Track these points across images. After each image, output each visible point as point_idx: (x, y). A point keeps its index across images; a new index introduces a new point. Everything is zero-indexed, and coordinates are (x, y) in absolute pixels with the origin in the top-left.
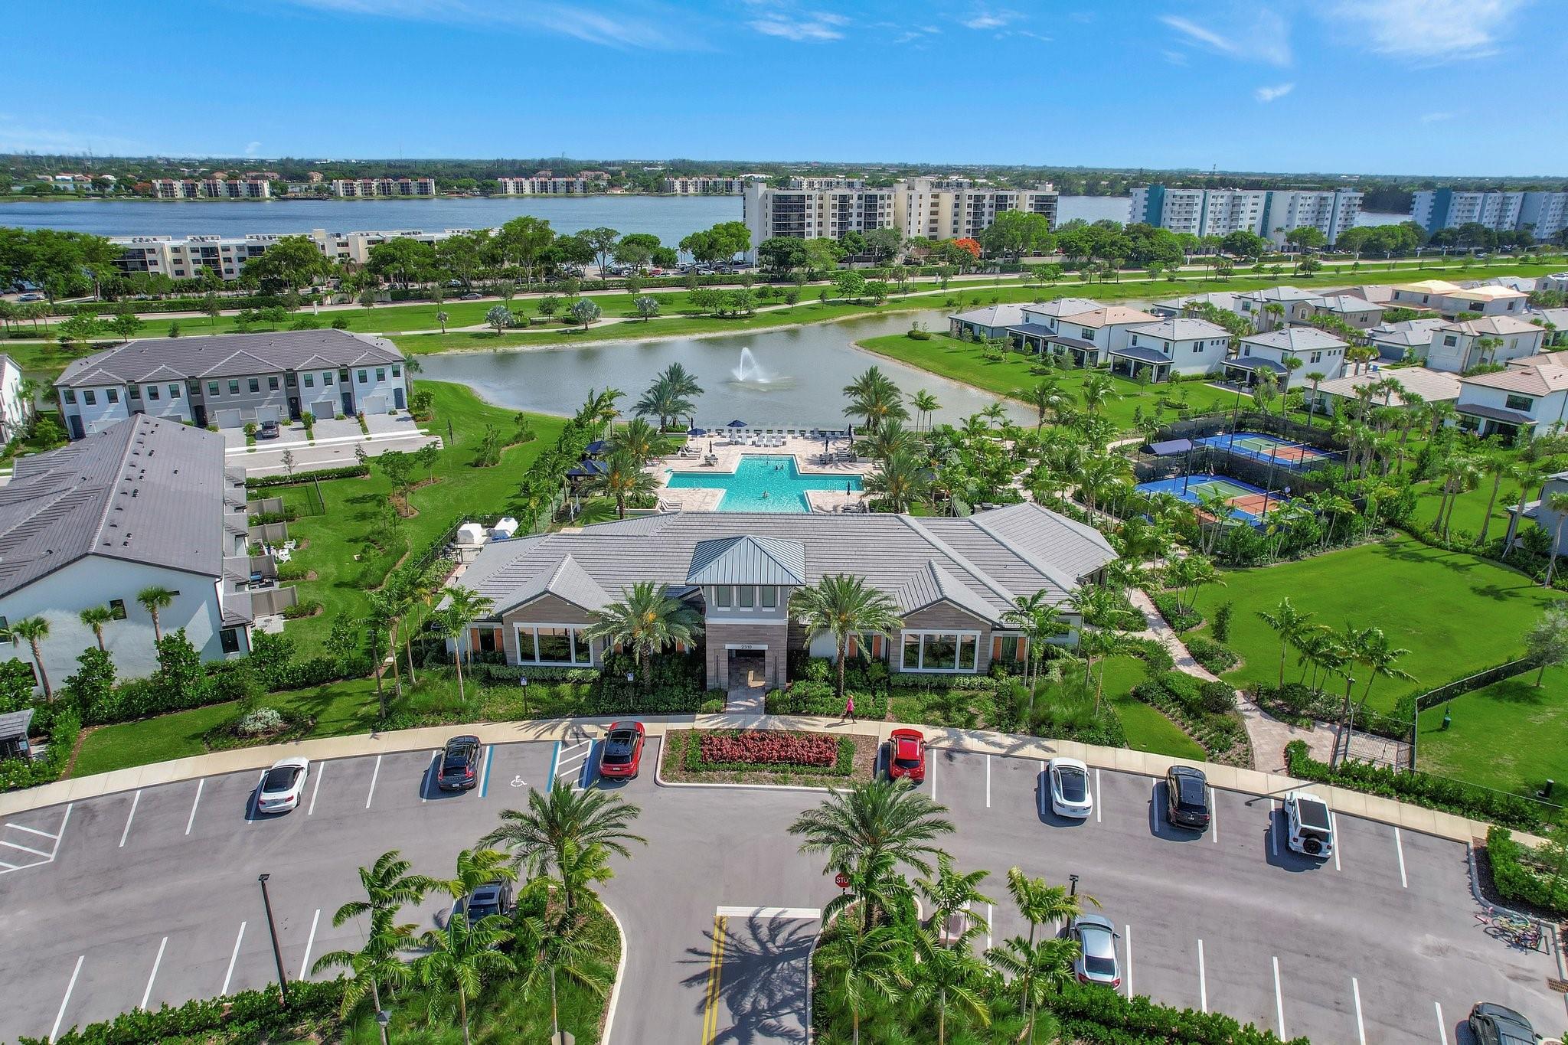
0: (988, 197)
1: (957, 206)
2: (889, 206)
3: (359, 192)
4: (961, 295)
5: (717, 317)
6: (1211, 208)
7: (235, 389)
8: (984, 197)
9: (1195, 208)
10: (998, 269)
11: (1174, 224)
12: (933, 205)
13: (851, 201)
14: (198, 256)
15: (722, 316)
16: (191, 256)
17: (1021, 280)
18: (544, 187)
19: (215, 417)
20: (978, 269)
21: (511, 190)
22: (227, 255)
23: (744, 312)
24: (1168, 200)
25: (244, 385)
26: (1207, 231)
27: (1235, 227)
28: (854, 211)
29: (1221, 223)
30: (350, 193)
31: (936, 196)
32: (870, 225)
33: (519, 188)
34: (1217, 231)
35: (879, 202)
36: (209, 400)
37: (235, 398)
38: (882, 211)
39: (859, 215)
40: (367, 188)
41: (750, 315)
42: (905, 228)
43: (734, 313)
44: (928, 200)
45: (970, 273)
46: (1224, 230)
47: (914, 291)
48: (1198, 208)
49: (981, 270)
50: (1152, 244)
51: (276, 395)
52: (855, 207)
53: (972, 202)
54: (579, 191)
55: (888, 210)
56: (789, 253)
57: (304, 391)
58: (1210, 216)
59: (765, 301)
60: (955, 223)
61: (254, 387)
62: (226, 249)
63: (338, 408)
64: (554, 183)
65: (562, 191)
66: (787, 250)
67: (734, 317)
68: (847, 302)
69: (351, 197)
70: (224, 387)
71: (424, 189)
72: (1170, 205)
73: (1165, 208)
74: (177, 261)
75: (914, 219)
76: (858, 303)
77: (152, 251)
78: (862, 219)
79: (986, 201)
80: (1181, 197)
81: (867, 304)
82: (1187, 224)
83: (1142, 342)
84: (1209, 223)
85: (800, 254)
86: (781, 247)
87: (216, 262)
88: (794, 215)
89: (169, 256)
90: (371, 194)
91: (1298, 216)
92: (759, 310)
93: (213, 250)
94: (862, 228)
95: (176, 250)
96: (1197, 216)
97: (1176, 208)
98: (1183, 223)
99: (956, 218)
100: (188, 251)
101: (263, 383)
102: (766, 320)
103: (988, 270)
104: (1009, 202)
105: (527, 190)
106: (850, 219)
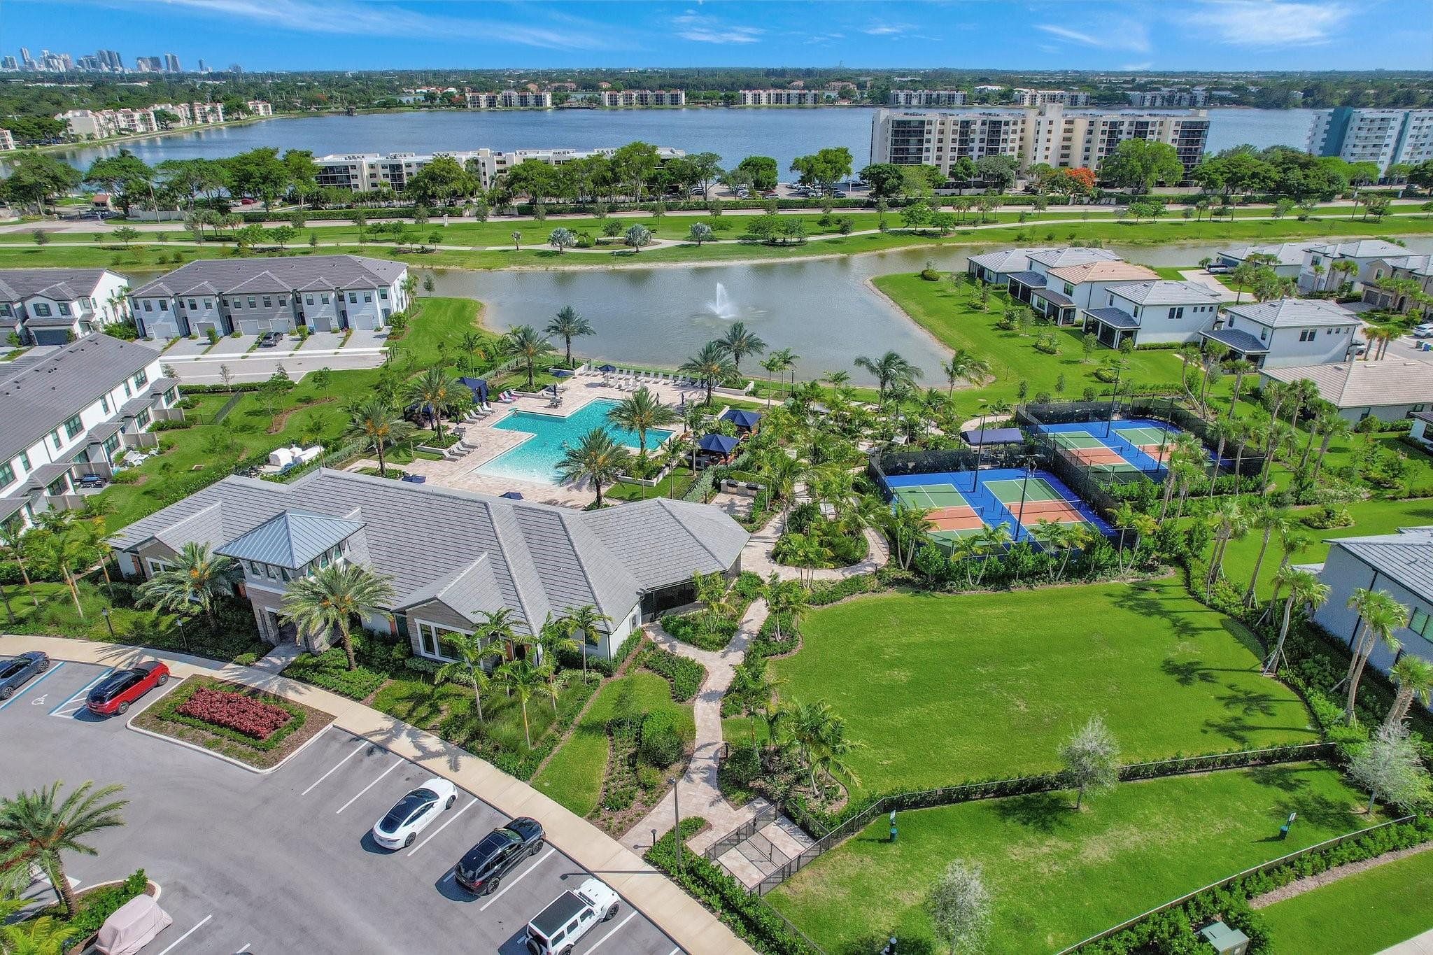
0: (1126, 124)
1: (1090, 132)
2: (1014, 132)
3: (621, 102)
4: (1033, 230)
5: (766, 244)
7: (252, 305)
8: (1122, 123)
9: (1389, 132)
10: (1114, 200)
11: (1358, 151)
12: (1066, 131)
13: (973, 127)
14: (387, 171)
15: (772, 243)
16: (381, 172)
17: (1116, 214)
18: (779, 98)
19: (240, 325)
20: (1092, 199)
21: (749, 101)
22: (410, 170)
23: (795, 240)
24: (1354, 124)
25: (260, 301)
26: (1403, 158)
28: (977, 137)
30: (614, 102)
31: (1070, 122)
32: (993, 151)
33: (757, 99)
34: (1418, 158)
35: (1003, 128)
36: (234, 312)
37: (253, 311)
38: (1006, 137)
39: (982, 140)
40: (628, 98)
41: (801, 243)
42: (1031, 154)
43: (784, 241)
44: (1060, 125)
45: (1081, 203)
47: (995, 222)
48: (1394, 133)
49: (1096, 200)
50: (1306, 177)
51: (285, 310)
52: (978, 132)
53: (1107, 128)
54: (809, 103)
55: (1012, 136)
56: (887, 179)
57: (307, 309)
59: (827, 228)
60: (1087, 150)
61: (268, 304)
62: (409, 166)
63: (335, 323)
64: (789, 95)
65: (794, 102)
66: (884, 176)
67: (784, 244)
68: (912, 233)
69: (614, 107)
70: (245, 303)
71: (675, 100)
72: (1355, 129)
73: (1349, 132)
74: (373, 176)
75: (1042, 145)
76: (923, 233)
77: (354, 167)
78: (984, 145)
79: (1125, 128)
80: (1372, 121)
81: (933, 235)
82: (1375, 150)
83: (1117, 305)
85: (895, 181)
86: (880, 173)
87: (400, 176)
88: (913, 140)
89: (366, 171)
90: (631, 104)
92: (810, 239)
93: (399, 167)
94: (983, 153)
95: (372, 166)
96: (1391, 141)
97: (1363, 133)
98: (1370, 150)
100: (380, 168)
101: (274, 300)
102: (816, 249)
103: (1103, 201)
104: (1150, 129)
105: (764, 102)
106: (972, 145)
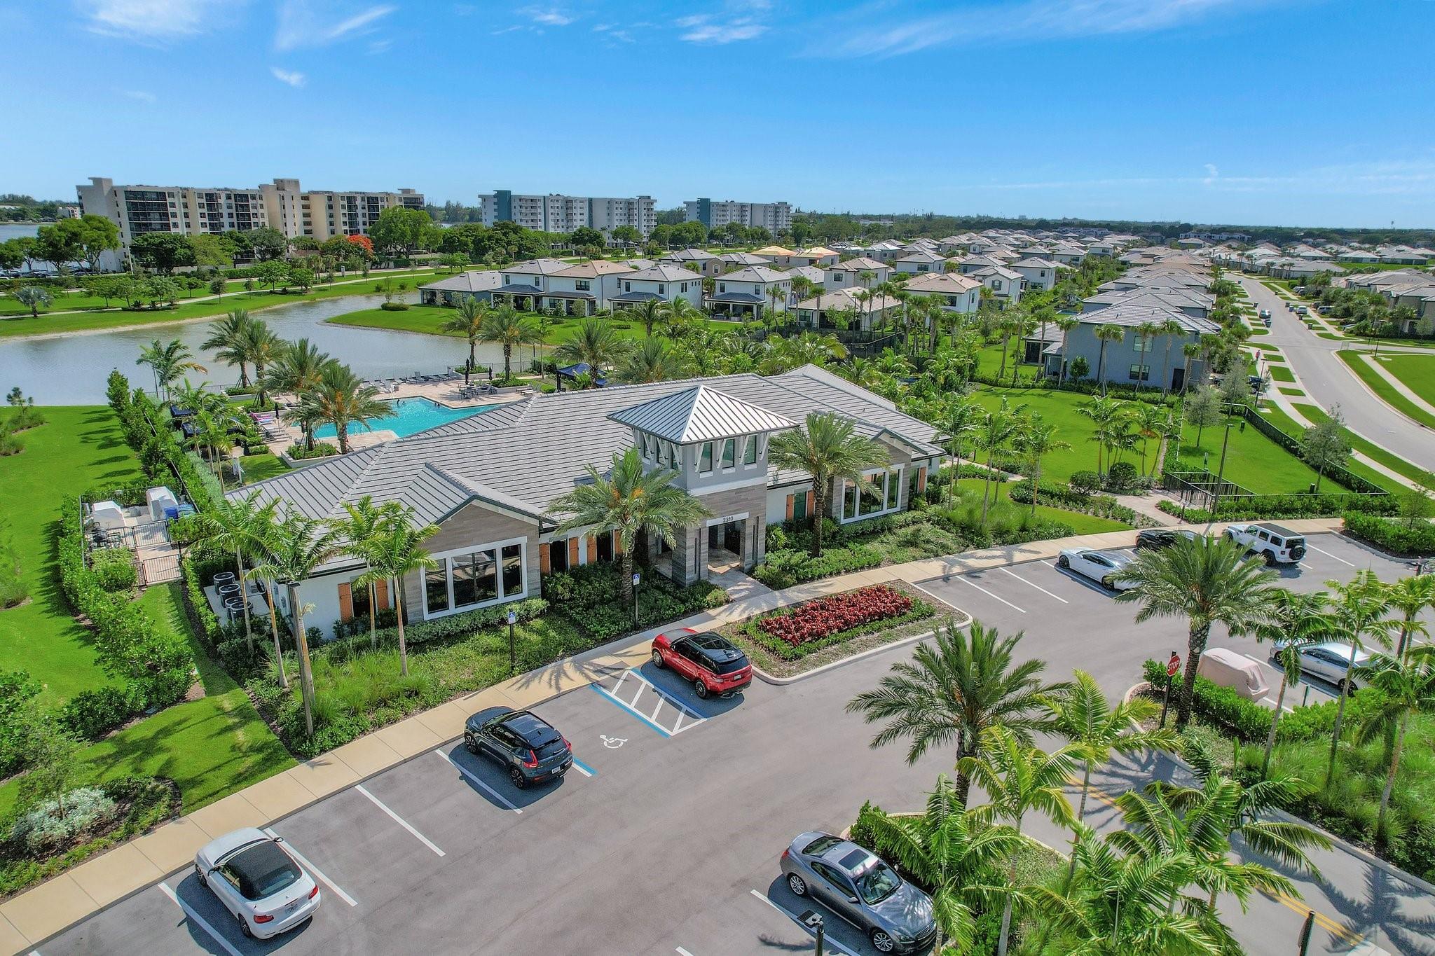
1: (330, 207)
2: (262, 206)
5: (133, 310)
6: (551, 211)
8: (355, 198)
9: (539, 211)
10: (392, 264)
11: (523, 224)
12: (304, 207)
15: (137, 307)
23: (166, 304)
24: (515, 203)
26: (551, 230)
27: (572, 227)
29: (561, 224)
31: (305, 199)
32: (245, 226)
34: (558, 230)
35: (251, 202)
38: (255, 211)
41: (172, 307)
42: (282, 229)
43: (153, 305)
44: (299, 201)
46: (563, 230)
48: (541, 211)
52: (224, 207)
56: (175, 250)
58: (551, 217)
60: (331, 224)
66: (170, 246)
73: (514, 211)
75: (290, 220)
76: (285, 293)
80: (526, 201)
81: (296, 293)
82: (534, 224)
83: (634, 287)
84: (551, 223)
85: (187, 251)
88: (155, 213)
91: (616, 217)
92: (183, 302)
94: (235, 229)
96: (541, 217)
99: (331, 220)
103: (383, 265)
104: (380, 203)
106: (221, 220)
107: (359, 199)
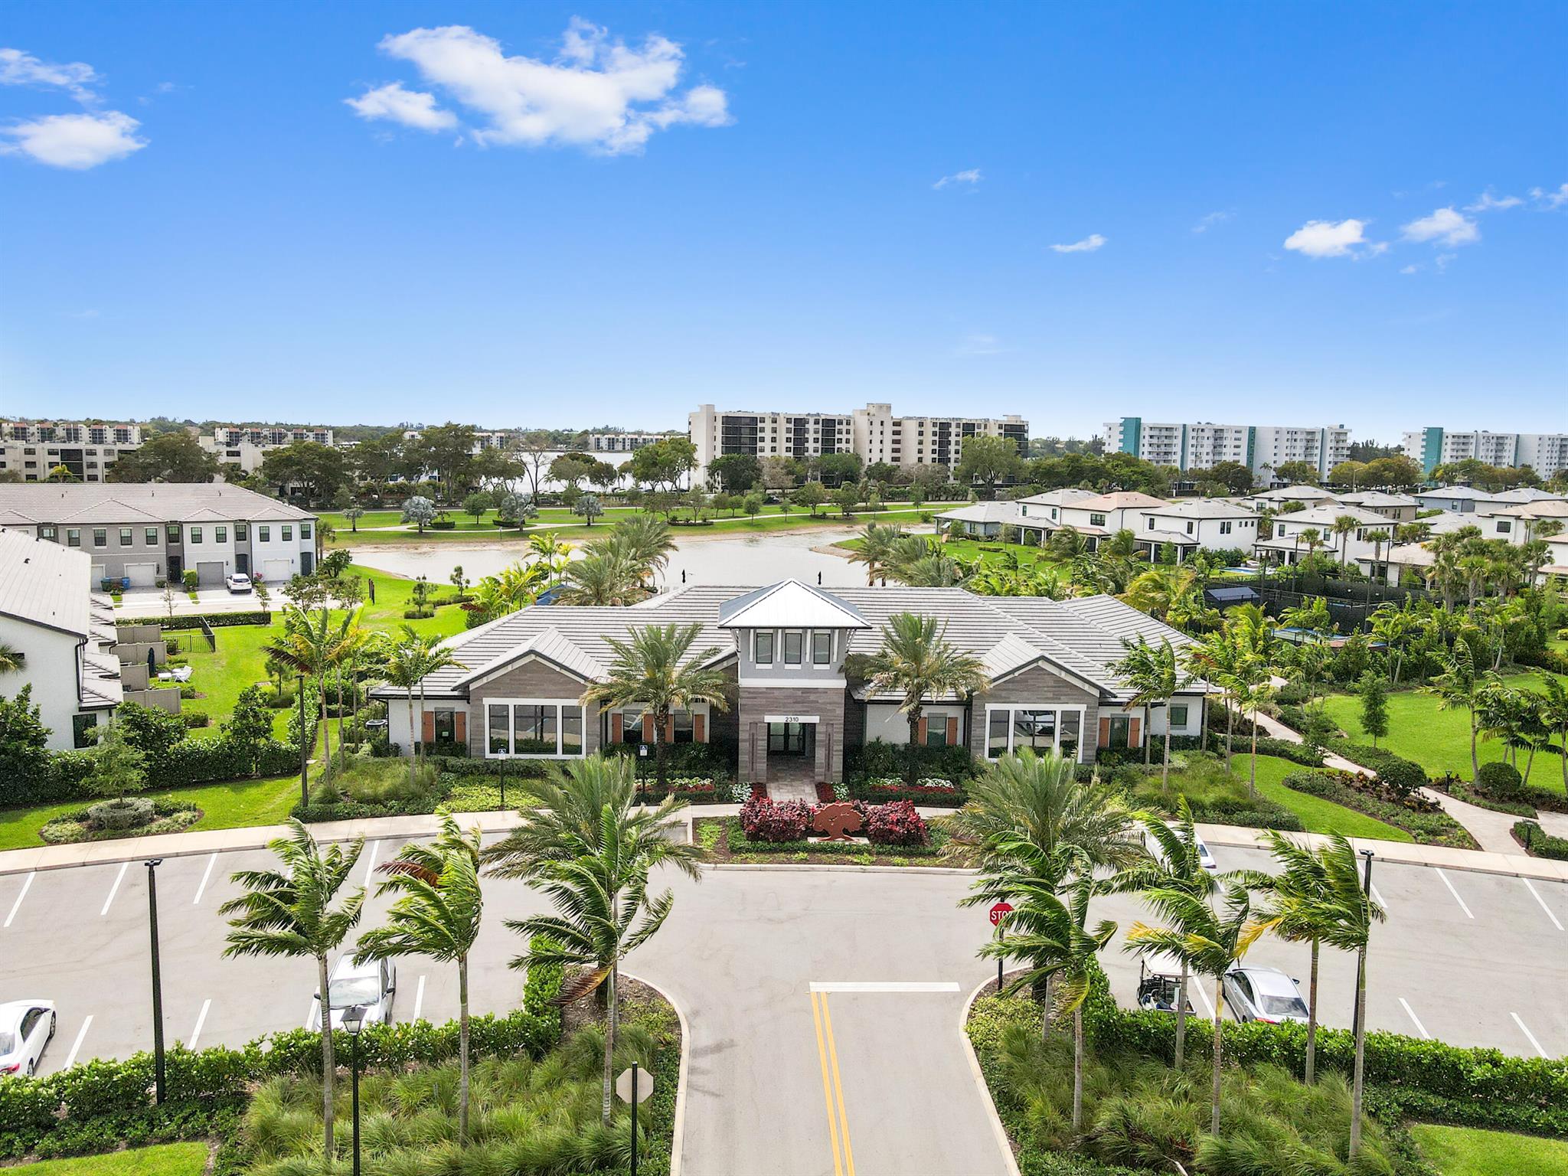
6: (1191, 442)
7: (100, 542)
8: (950, 425)
9: (1175, 442)
11: (1153, 457)
12: (895, 433)
13: (807, 426)
15: (674, 523)
23: (699, 521)
25: (113, 537)
26: (1190, 465)
28: (811, 436)
29: (1204, 458)
31: (897, 424)
43: (688, 521)
44: (890, 427)
45: (939, 500)
46: (1209, 465)
48: (1178, 442)
51: (153, 552)
52: (812, 432)
53: (937, 429)
55: (846, 436)
56: (742, 472)
57: (189, 549)
58: (1191, 450)
60: (920, 451)
61: (126, 540)
63: (231, 571)
66: (738, 468)
67: (688, 524)
68: (813, 516)
70: (88, 540)
72: (1148, 437)
75: (875, 447)
76: (824, 517)
79: (952, 430)
80: (1160, 430)
81: (835, 519)
83: (1159, 524)
84: (1191, 457)
85: (751, 474)
86: (732, 463)
88: (745, 438)
91: (1285, 451)
92: (714, 520)
96: (1177, 449)
97: (1154, 441)
98: (1163, 458)
99: (921, 447)
101: (139, 536)
106: (806, 445)
107: (954, 425)
